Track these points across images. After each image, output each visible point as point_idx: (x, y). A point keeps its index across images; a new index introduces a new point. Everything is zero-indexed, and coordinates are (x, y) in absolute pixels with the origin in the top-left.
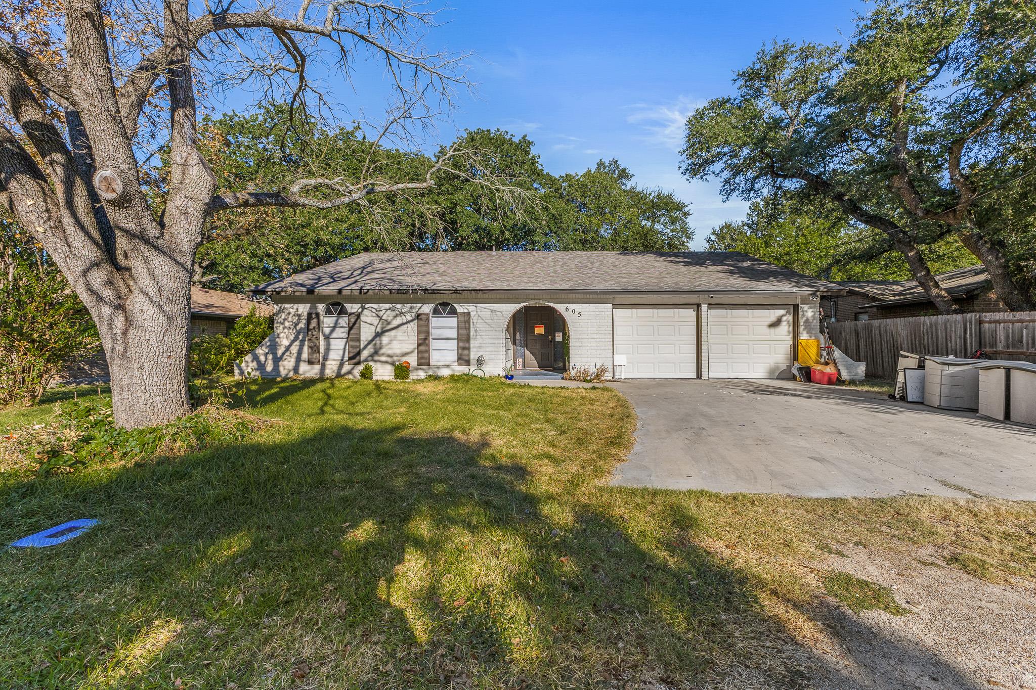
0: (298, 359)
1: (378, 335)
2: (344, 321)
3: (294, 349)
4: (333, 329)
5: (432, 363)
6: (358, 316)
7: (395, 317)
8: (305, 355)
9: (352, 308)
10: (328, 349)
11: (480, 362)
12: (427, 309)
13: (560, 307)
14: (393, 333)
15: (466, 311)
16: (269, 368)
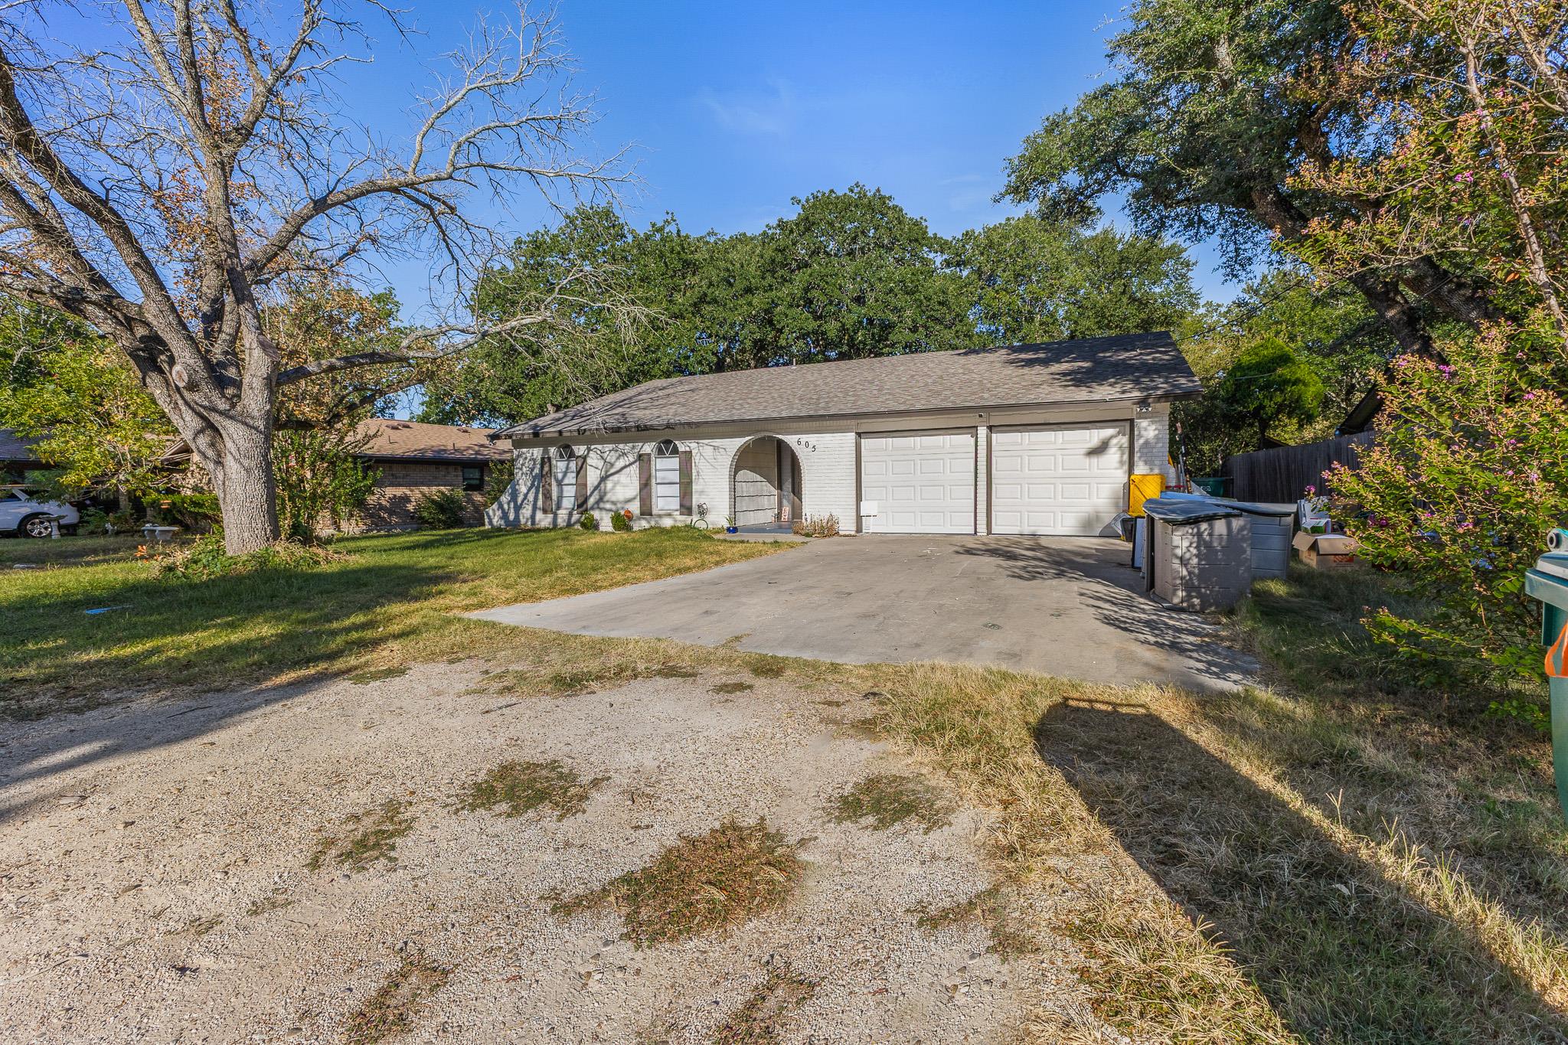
0: (535, 508)
1: (604, 479)
2: (573, 465)
3: (531, 497)
4: (565, 474)
5: (654, 512)
6: (585, 458)
7: (618, 458)
8: (540, 503)
9: (580, 450)
10: (560, 497)
11: (702, 512)
12: (648, 448)
13: (791, 440)
14: (615, 478)
15: (688, 449)
16: (512, 517)
